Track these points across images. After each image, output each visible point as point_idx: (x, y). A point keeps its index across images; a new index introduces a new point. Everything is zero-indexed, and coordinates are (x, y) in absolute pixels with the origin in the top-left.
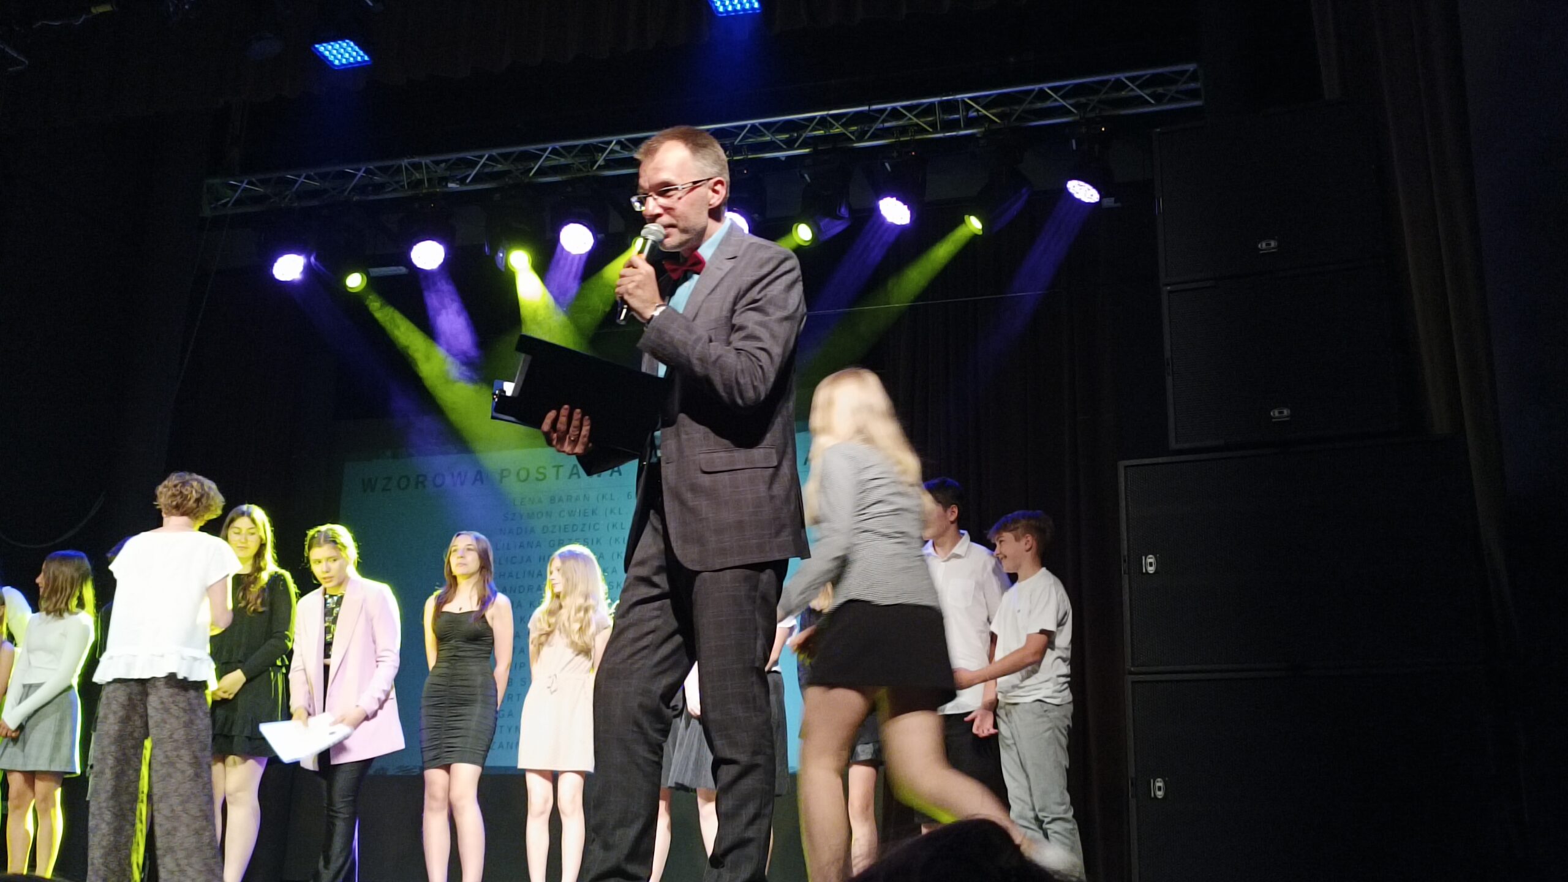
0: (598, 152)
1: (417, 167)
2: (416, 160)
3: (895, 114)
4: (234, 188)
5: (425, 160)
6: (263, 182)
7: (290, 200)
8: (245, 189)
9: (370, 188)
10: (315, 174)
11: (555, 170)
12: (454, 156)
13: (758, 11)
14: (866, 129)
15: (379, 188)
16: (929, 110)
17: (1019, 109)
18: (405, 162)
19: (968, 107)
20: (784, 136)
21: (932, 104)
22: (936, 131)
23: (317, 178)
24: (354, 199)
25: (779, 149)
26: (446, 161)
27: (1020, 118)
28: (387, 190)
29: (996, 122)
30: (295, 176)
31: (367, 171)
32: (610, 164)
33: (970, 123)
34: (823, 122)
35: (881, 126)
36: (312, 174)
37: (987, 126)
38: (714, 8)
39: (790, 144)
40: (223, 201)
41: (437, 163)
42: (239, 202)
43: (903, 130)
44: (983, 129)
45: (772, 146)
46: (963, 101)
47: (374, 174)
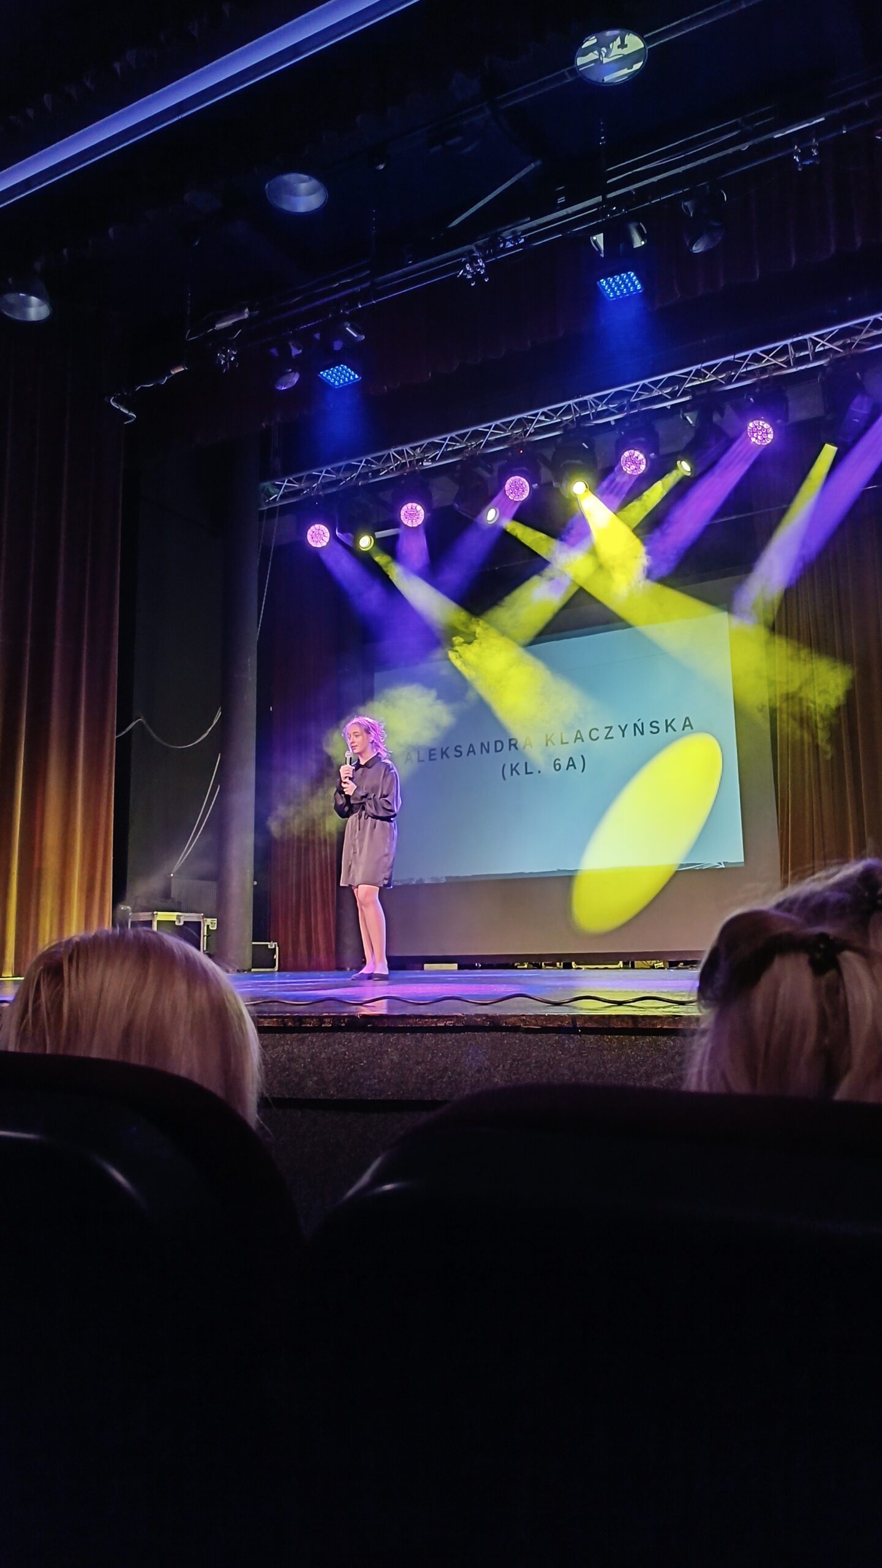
0: (528, 423)
1: (401, 453)
2: (400, 448)
3: (756, 358)
4: (280, 487)
5: (406, 448)
6: (299, 480)
7: (317, 490)
8: (286, 487)
9: (370, 474)
10: (332, 469)
11: (499, 442)
12: (425, 442)
13: (641, 291)
14: (733, 374)
15: (376, 473)
16: (784, 351)
17: (857, 339)
18: (392, 451)
19: (815, 343)
20: (668, 390)
21: (786, 346)
22: (790, 367)
23: (333, 472)
24: (360, 484)
25: (666, 400)
26: (421, 446)
27: (859, 346)
28: (381, 474)
29: (839, 352)
30: (318, 472)
31: (367, 462)
32: (537, 432)
33: (818, 356)
34: (698, 374)
35: (745, 370)
36: (330, 469)
37: (831, 356)
38: (606, 295)
39: (673, 395)
40: (273, 497)
41: (414, 449)
42: (283, 497)
43: (763, 370)
44: (828, 359)
45: (661, 399)
46: (811, 339)
47: (372, 463)
